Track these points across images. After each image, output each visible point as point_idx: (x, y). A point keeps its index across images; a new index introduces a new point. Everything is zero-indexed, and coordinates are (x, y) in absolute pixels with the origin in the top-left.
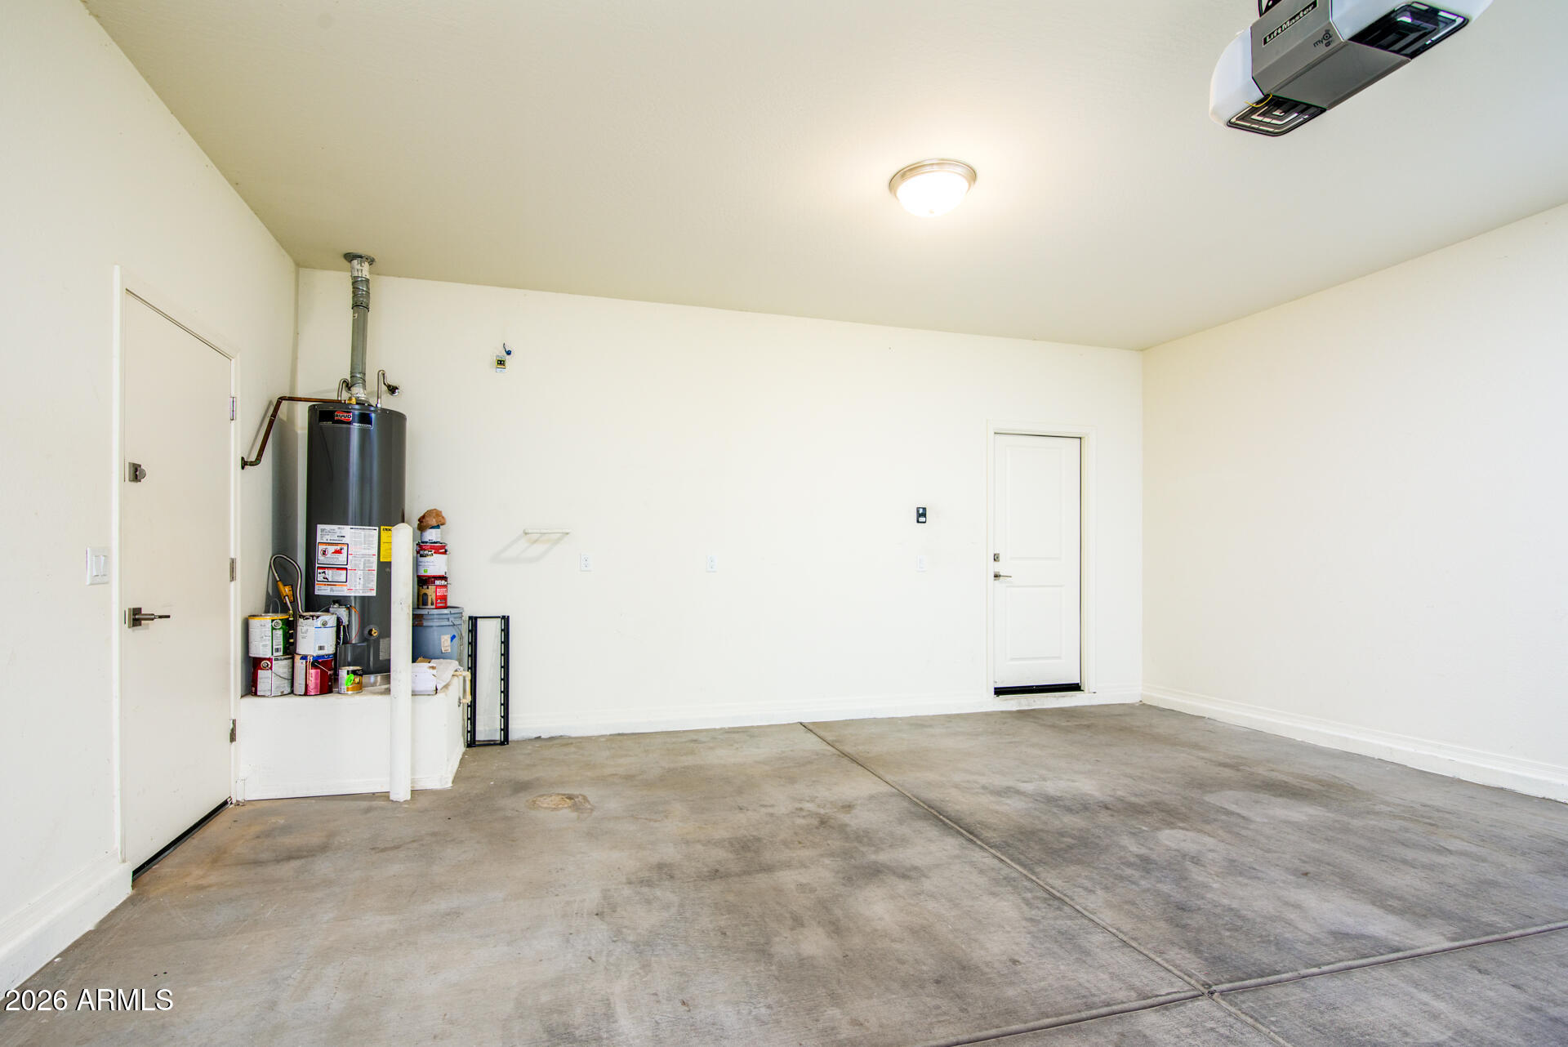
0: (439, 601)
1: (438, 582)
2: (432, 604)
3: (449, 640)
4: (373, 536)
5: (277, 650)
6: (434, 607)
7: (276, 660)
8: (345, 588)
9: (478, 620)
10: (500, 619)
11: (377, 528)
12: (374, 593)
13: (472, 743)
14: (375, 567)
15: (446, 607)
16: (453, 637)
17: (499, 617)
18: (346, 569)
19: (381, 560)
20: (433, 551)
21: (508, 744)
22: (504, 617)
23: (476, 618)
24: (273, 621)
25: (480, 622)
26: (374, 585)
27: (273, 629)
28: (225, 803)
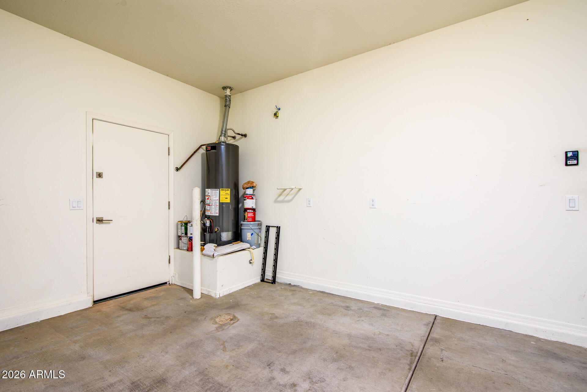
0: (249, 218)
1: (248, 211)
2: (246, 220)
3: (250, 235)
4: (217, 193)
5: (183, 233)
6: (247, 221)
7: (183, 237)
8: (210, 212)
9: (270, 227)
10: (276, 228)
11: (219, 189)
12: (218, 215)
13: (263, 280)
14: (218, 205)
15: (255, 221)
16: (252, 234)
17: (276, 227)
18: (209, 205)
19: (220, 202)
20: (247, 198)
21: (275, 284)
22: (277, 227)
23: (269, 227)
24: (181, 223)
25: (271, 228)
26: (218, 211)
27: (181, 226)
28: (166, 283)
